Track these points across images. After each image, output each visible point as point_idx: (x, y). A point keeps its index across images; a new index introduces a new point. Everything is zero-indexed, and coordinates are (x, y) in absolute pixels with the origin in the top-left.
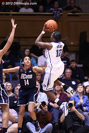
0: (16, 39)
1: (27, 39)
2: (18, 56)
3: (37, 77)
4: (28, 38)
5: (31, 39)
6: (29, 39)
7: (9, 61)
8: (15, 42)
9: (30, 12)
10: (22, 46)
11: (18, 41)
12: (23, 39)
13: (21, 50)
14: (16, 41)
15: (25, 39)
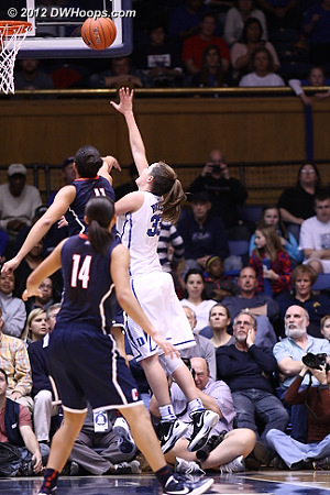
0: (233, 169)
1: (267, 168)
2: (241, 222)
3: (298, 284)
4: (270, 164)
5: (278, 168)
6: (273, 168)
7: (207, 235)
8: (231, 179)
9: (273, 84)
10: (250, 189)
11: (238, 178)
12: (253, 168)
13: (248, 202)
14: (233, 176)
15: (261, 169)
